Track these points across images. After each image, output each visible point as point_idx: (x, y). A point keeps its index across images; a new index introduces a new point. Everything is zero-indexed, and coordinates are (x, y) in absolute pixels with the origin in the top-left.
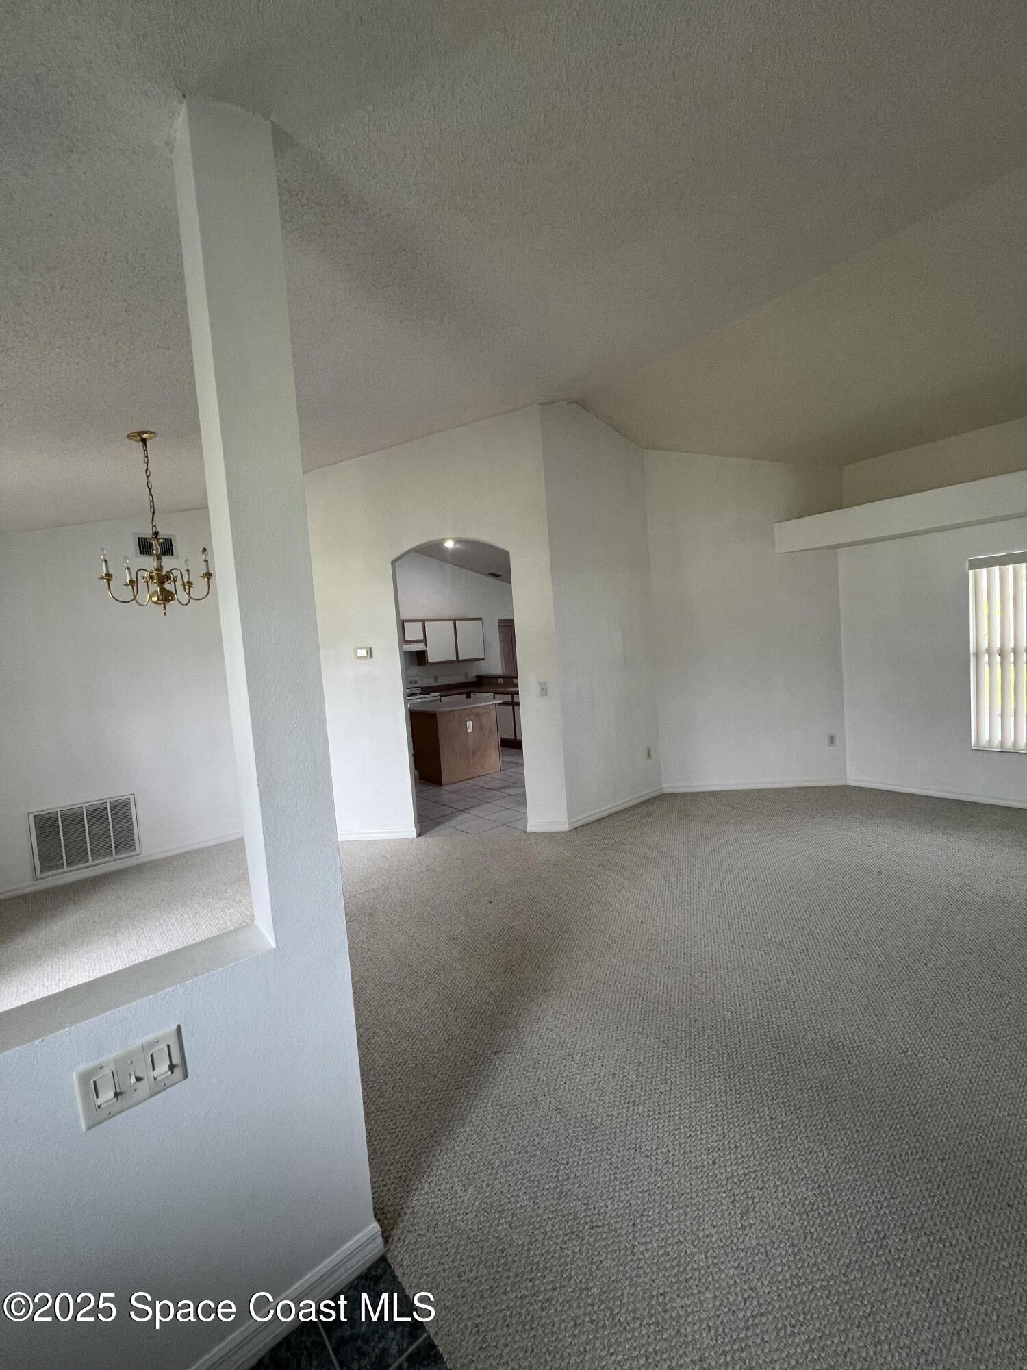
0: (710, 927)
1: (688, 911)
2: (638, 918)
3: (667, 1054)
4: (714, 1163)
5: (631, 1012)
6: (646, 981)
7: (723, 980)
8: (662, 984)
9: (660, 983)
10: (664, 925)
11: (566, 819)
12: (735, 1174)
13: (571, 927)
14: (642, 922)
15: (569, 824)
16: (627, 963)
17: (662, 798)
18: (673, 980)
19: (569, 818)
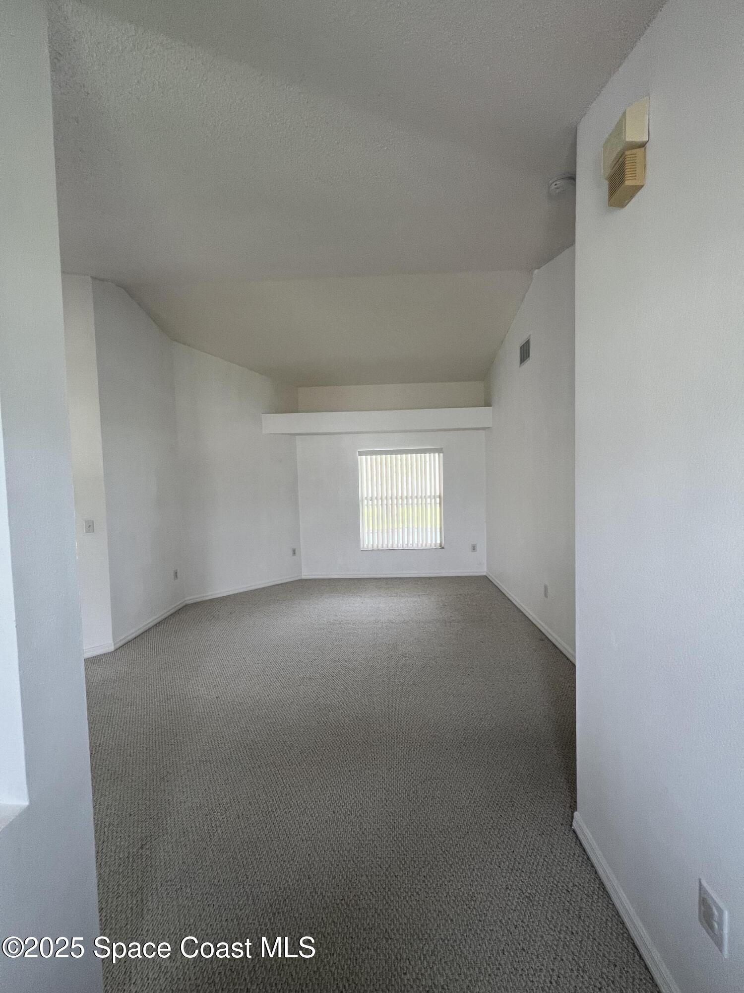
0: (265, 683)
1: (246, 679)
2: (213, 695)
3: (278, 770)
4: (334, 812)
5: (241, 758)
6: (240, 734)
7: (289, 712)
8: (253, 730)
9: (251, 731)
10: (234, 693)
11: (112, 641)
12: (347, 810)
13: (160, 723)
14: (217, 698)
15: (115, 644)
16: (220, 729)
17: (185, 608)
18: (259, 725)
19: (114, 640)
